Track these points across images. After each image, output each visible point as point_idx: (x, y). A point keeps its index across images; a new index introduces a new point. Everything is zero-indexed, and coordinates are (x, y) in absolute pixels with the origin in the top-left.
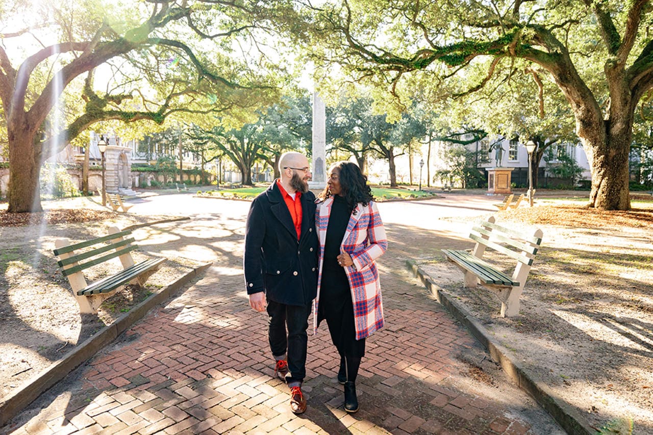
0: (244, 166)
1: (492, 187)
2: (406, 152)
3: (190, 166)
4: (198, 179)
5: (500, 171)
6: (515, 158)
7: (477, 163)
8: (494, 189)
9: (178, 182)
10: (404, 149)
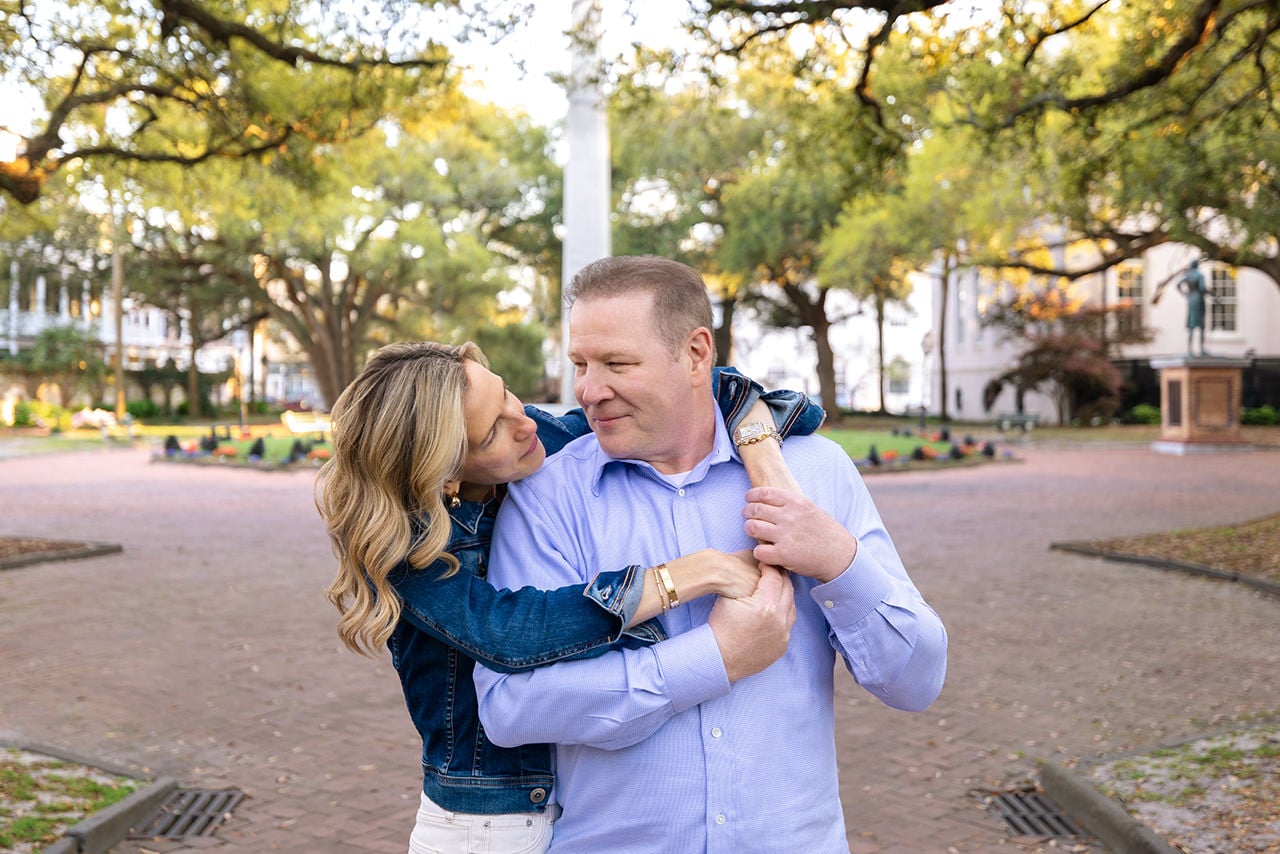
1: (1175, 419)
2: (869, 306)
3: (153, 354)
4: (178, 397)
5: (1203, 369)
6: (1228, 325)
7: (1105, 344)
8: (1184, 430)
9: (110, 409)
10: (863, 298)
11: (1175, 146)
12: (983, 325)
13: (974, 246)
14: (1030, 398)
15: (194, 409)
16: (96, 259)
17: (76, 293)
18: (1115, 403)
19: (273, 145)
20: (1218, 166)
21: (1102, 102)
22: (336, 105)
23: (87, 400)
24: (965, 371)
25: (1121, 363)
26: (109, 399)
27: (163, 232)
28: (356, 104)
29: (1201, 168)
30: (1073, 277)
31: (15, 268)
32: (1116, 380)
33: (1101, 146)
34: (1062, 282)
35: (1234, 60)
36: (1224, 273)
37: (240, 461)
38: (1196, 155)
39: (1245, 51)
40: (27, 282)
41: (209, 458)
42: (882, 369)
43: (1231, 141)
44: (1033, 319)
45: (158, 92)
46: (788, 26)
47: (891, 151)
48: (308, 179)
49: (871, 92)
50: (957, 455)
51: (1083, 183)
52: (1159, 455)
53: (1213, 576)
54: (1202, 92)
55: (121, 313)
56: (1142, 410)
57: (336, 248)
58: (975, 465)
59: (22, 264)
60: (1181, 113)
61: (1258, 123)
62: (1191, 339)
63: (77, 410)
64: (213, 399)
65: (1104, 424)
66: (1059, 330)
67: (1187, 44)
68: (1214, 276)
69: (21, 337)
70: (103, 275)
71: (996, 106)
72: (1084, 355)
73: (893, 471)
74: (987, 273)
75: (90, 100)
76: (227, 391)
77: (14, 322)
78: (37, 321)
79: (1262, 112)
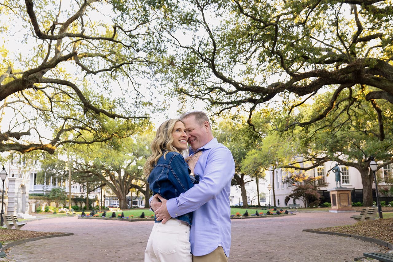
0: (121, 193)
1: (335, 204)
2: (254, 179)
3: (78, 195)
4: (84, 205)
5: (341, 191)
6: (347, 182)
7: (316, 187)
8: (337, 207)
9: (68, 208)
10: (253, 177)
11: (328, 134)
12: (284, 183)
13: (280, 163)
14: (297, 201)
15: (88, 208)
16: (65, 172)
17: (59, 181)
18: (319, 201)
19: (109, 139)
20: (340, 139)
21: (309, 124)
22: (123, 129)
23: (62, 206)
24: (280, 195)
25: (320, 191)
26: (67, 206)
27: (80, 165)
28: (128, 129)
29: (335, 140)
30: (306, 169)
31: (45, 174)
32: (319, 196)
33: (309, 135)
34: (303, 171)
35: (342, 113)
36: (345, 168)
37: (100, 217)
38: (334, 136)
39: (344, 110)
40: (48, 178)
41: (92, 217)
42: (258, 195)
43: (343, 133)
44: (296, 181)
45: (82, 128)
46: (230, 108)
47: (257, 137)
48: (117, 147)
49: (251, 122)
50: (278, 213)
51: (306, 144)
52: (331, 213)
53: (345, 235)
54: (334, 121)
55: (70, 185)
56: (326, 203)
57: (122, 168)
58: (283, 216)
59: (47, 174)
60: (329, 126)
61: (349, 128)
62: (337, 184)
63: (60, 208)
64: (92, 205)
65: (316, 207)
66: (303, 184)
67: (329, 109)
68: (342, 169)
69: (47, 191)
70: (67, 175)
71: (283, 126)
72: (310, 190)
73: (262, 217)
74: (284, 169)
75: (66, 130)
76: (96, 204)
77: (45, 188)
78: (50, 187)
79: (350, 125)
